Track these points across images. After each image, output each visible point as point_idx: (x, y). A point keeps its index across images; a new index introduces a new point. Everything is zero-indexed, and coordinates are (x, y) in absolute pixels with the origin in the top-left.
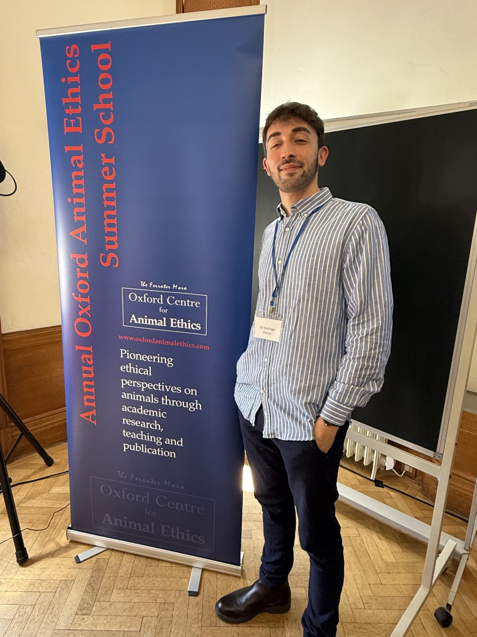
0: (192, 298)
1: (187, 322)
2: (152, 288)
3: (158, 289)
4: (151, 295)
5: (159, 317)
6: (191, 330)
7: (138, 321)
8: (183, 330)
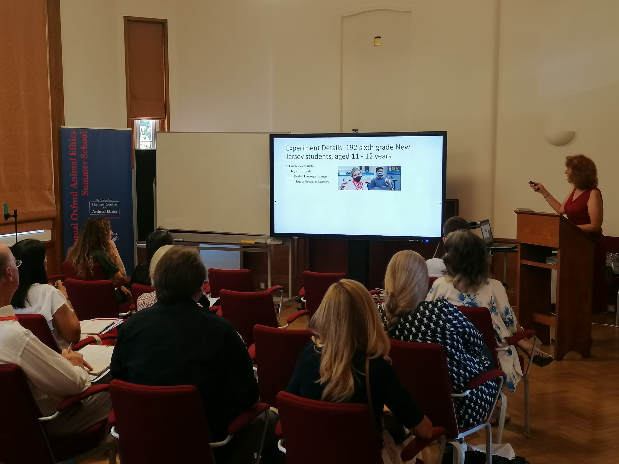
0: (114, 203)
1: (113, 210)
2: (101, 201)
3: (103, 201)
4: (100, 203)
5: (103, 210)
6: (114, 213)
7: (95, 212)
8: (112, 213)
